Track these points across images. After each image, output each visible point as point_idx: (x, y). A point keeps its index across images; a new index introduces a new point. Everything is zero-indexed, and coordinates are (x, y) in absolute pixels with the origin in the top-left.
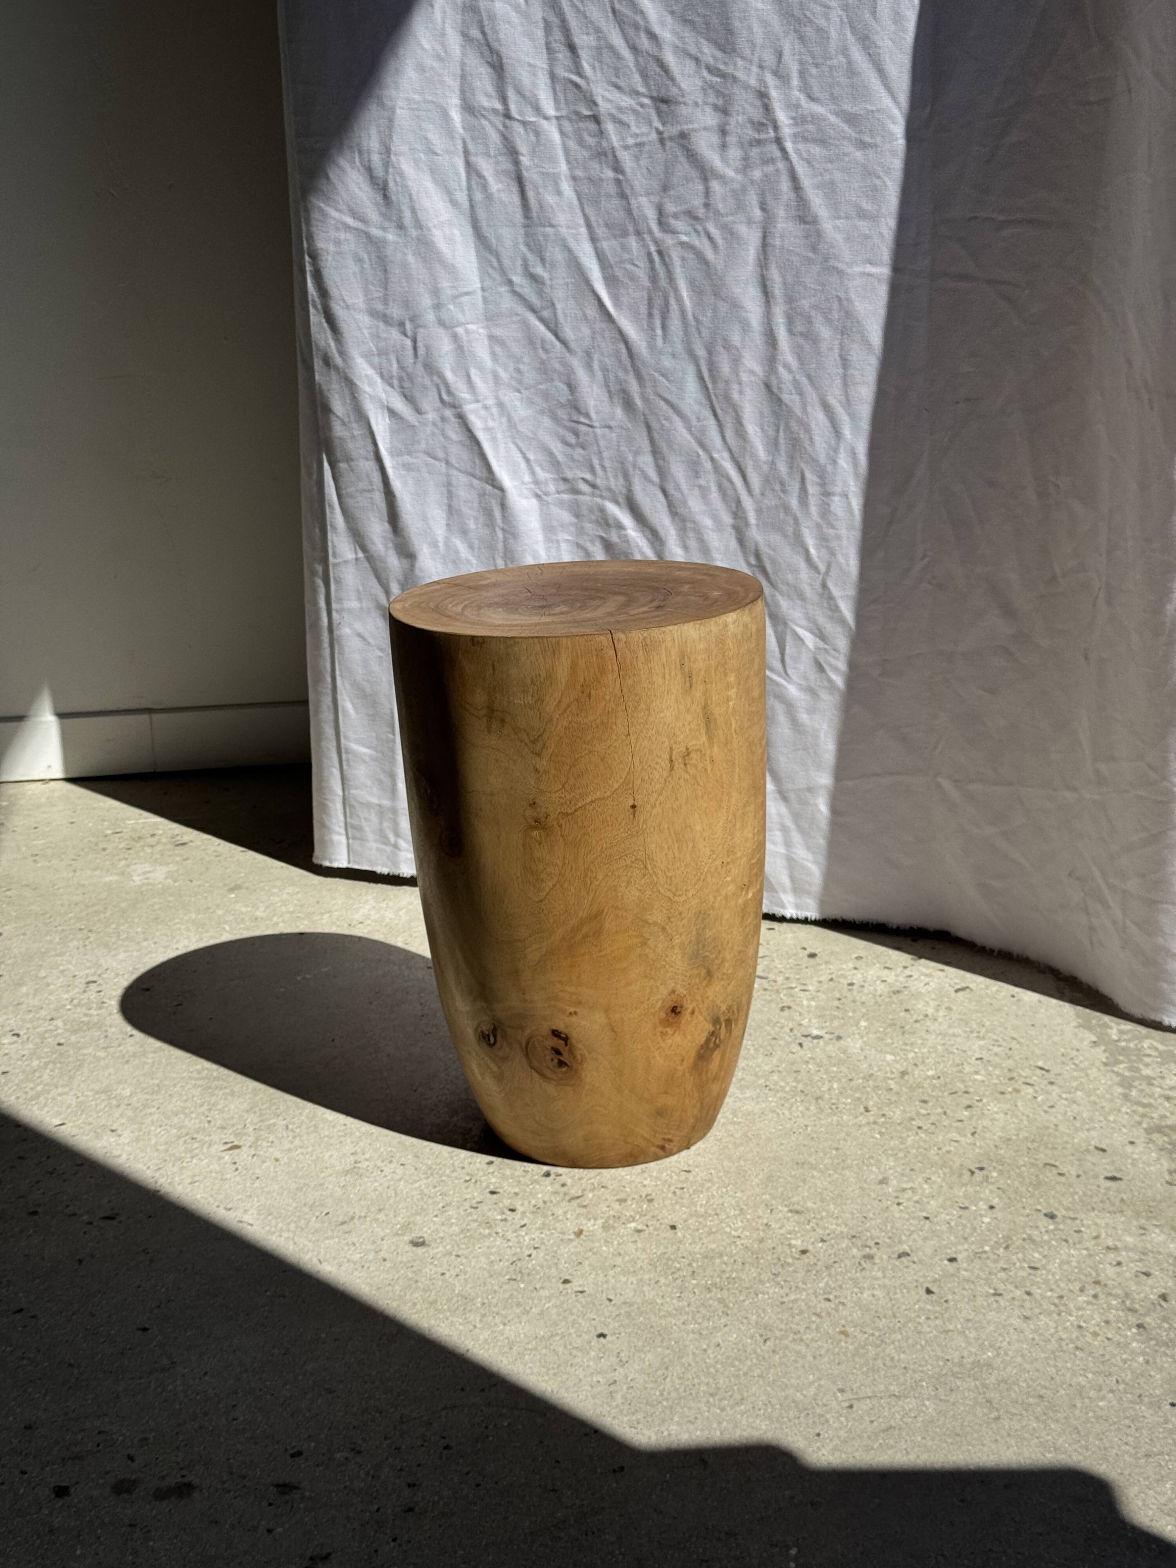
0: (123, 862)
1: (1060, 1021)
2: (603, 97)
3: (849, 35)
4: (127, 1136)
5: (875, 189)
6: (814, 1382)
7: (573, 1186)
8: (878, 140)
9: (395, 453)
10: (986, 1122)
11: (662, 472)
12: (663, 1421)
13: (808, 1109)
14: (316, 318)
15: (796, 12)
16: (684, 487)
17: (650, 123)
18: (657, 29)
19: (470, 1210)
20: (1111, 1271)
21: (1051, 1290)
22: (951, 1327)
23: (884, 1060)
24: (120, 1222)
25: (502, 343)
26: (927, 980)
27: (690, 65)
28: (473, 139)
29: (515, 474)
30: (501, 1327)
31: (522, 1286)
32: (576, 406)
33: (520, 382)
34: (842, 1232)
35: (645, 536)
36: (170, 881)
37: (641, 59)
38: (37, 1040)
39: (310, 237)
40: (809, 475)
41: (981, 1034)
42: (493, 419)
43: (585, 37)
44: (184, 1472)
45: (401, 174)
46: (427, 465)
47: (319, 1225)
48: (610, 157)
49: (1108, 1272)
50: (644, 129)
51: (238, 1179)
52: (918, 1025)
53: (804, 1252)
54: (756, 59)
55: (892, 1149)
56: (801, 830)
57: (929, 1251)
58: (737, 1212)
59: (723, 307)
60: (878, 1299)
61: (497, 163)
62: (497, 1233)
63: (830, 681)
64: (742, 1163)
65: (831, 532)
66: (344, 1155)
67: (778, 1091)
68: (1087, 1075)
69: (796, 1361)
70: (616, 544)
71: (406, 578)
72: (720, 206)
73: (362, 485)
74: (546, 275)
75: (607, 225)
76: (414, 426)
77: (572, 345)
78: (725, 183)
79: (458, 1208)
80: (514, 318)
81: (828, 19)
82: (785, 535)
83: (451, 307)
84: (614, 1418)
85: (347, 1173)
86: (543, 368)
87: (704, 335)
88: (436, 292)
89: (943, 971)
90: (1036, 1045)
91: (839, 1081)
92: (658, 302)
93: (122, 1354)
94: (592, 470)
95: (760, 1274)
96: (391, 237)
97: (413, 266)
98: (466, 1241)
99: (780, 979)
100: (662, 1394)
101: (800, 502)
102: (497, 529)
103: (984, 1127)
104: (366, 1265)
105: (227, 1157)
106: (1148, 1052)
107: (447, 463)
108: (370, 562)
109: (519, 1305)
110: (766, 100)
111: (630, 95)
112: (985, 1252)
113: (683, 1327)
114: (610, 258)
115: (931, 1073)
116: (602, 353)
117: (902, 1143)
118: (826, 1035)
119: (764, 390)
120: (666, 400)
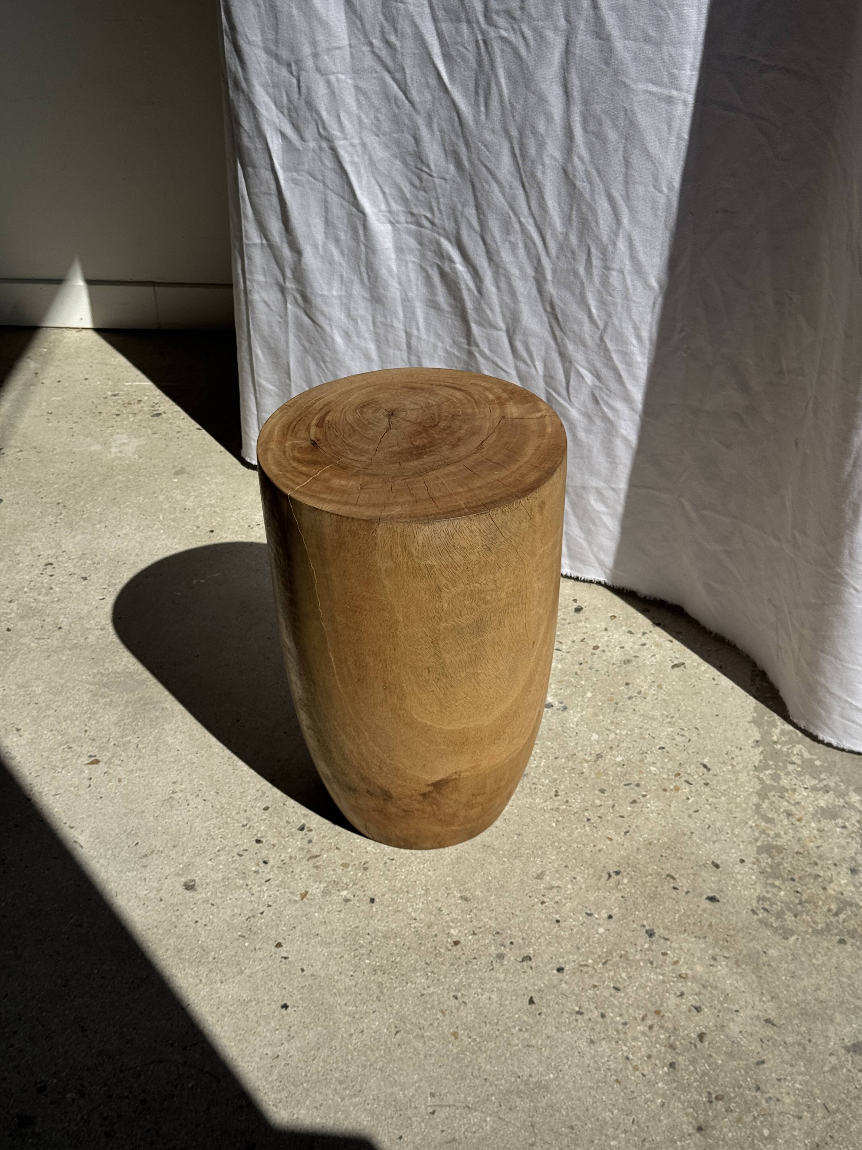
0: (109, 431)
1: (740, 713)
4: (26, 737)
6: (416, 1082)
7: (316, 843)
9: (286, 169)
10: (640, 821)
11: (482, 224)
12: (298, 1103)
16: (499, 241)
19: (236, 857)
20: (673, 1000)
21: (621, 1015)
22: (534, 1042)
23: (589, 740)
25: (365, 94)
26: (655, 650)
29: (374, 203)
30: (219, 985)
31: (247, 944)
32: (419, 157)
33: (379, 129)
34: (490, 927)
35: (469, 272)
36: (136, 456)
40: (593, 250)
41: (673, 720)
42: (358, 156)
46: (310, 183)
47: (127, 856)
49: (670, 1002)
51: (87, 796)
52: (629, 702)
53: (456, 943)
55: (559, 841)
57: (546, 957)
58: (423, 892)
59: (533, 99)
60: (492, 1004)
62: (247, 885)
63: (603, 412)
65: (609, 298)
68: (737, 779)
69: (411, 1058)
70: (448, 273)
71: (296, 268)
72: (533, 11)
73: (263, 188)
74: (398, 44)
75: (445, 9)
76: (299, 150)
77: (418, 106)
79: (229, 854)
80: (374, 75)
82: (573, 294)
83: (326, 57)
85: (164, 802)
86: (396, 120)
87: (517, 118)
88: (314, 43)
89: (671, 641)
90: (711, 738)
91: (547, 758)
92: (482, 83)
94: (432, 211)
95: (416, 962)
97: (297, 18)
98: (223, 889)
100: (306, 1075)
101: (585, 270)
102: (361, 244)
103: (637, 827)
104: (147, 903)
105: (87, 771)
106: (794, 759)
107: (324, 184)
108: (271, 249)
109: (238, 964)
112: (587, 966)
113: (344, 1008)
114: (447, 38)
115: (619, 759)
116: (440, 118)
117: (569, 835)
118: (556, 704)
119: (562, 174)
120: (486, 167)
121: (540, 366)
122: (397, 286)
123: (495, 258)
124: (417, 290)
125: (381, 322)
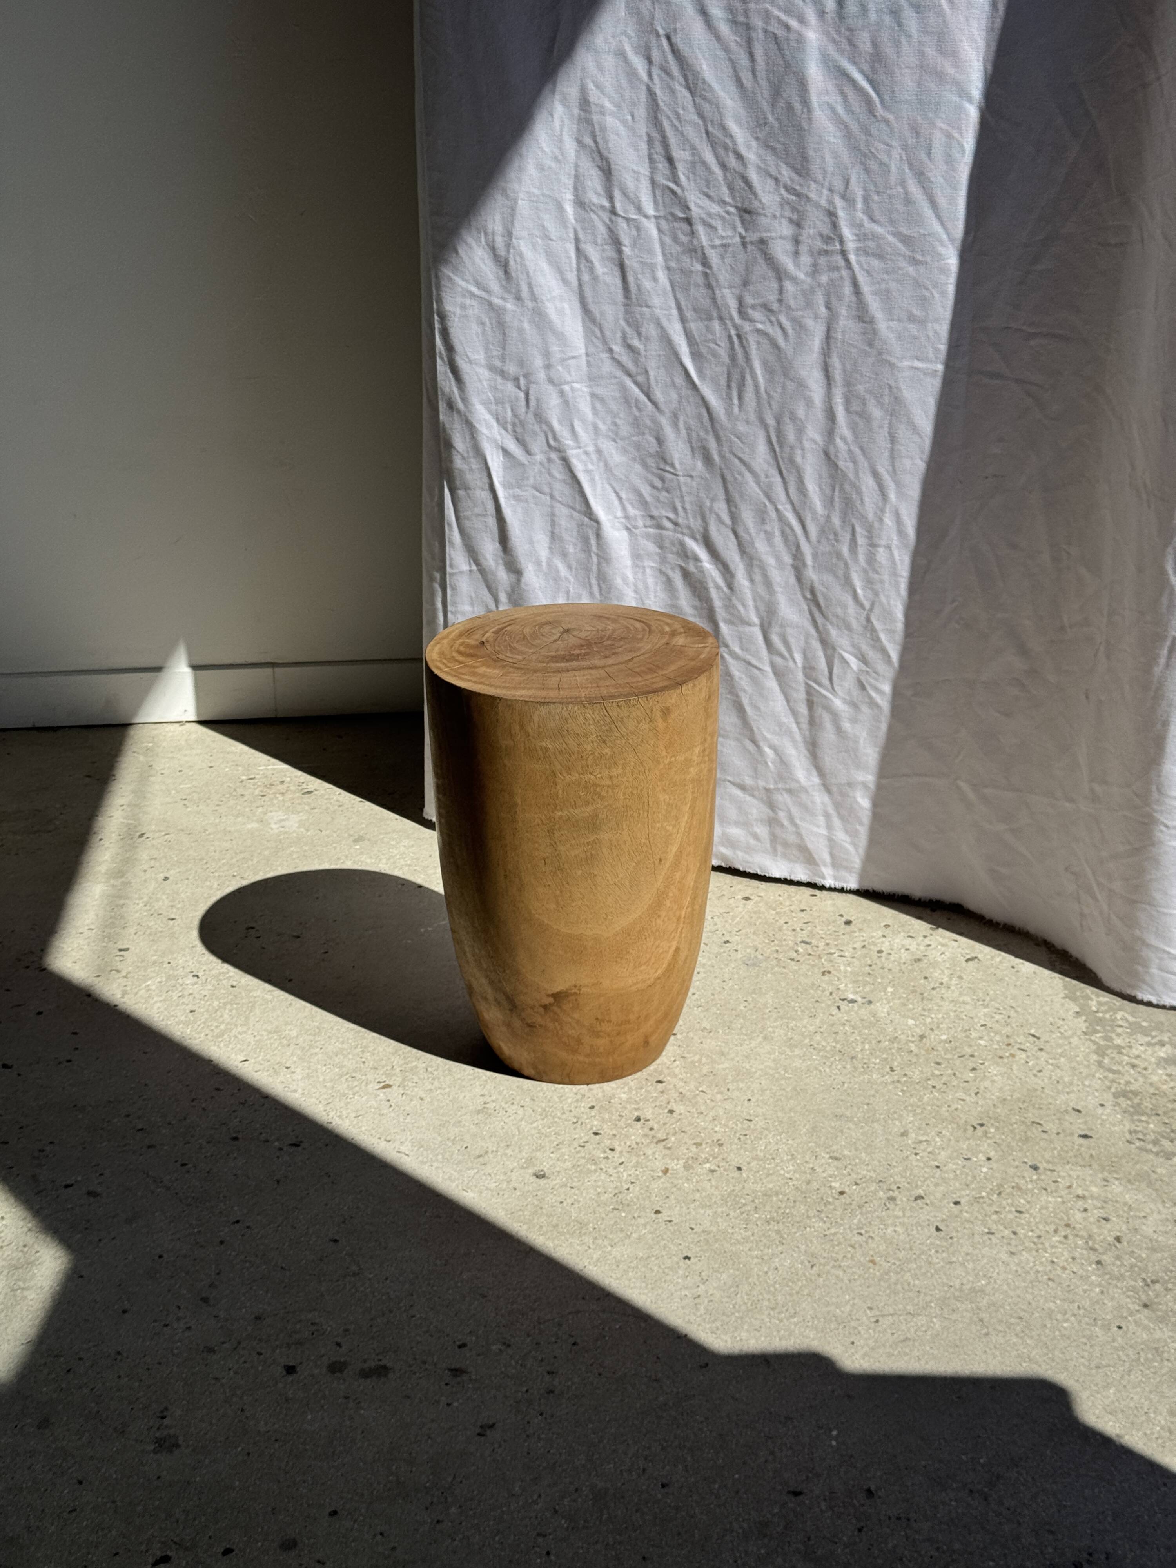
0: (260, 810)
1: (1050, 991)
2: (695, 203)
3: (907, 170)
4: (299, 1074)
5: (924, 299)
6: (849, 1301)
7: (659, 1130)
8: (929, 259)
9: (506, 486)
10: (987, 1083)
11: (734, 517)
12: (736, 1328)
13: (845, 1068)
14: (442, 368)
15: (863, 147)
16: (753, 531)
17: (734, 228)
18: (743, 151)
19: (579, 1149)
20: (1079, 1216)
21: (1032, 1231)
22: (954, 1259)
23: (907, 1025)
24: (304, 1149)
25: (602, 400)
26: (943, 949)
27: (770, 183)
28: (583, 229)
29: (609, 509)
30: (610, 1248)
31: (623, 1214)
32: (663, 457)
33: (617, 434)
34: (871, 1177)
35: (718, 569)
36: (302, 830)
37: (728, 175)
38: (214, 982)
39: (440, 301)
40: (858, 529)
41: (986, 1003)
42: (592, 463)
43: (682, 152)
44: (380, 1357)
45: (521, 254)
46: (534, 497)
47: (460, 1157)
48: (700, 253)
49: (1076, 1217)
50: (730, 233)
51: (393, 1115)
52: (934, 992)
53: (842, 1193)
54: (827, 184)
55: (912, 1106)
56: (841, 817)
57: (939, 1195)
58: (789, 1157)
59: (791, 386)
60: (899, 1235)
61: (603, 250)
62: (601, 1169)
63: (870, 697)
64: (792, 1114)
65: (876, 576)
66: (475, 1096)
67: (820, 1050)
68: (1070, 1043)
69: (835, 1283)
70: (693, 573)
71: (513, 591)
72: (792, 303)
73: (477, 510)
74: (641, 347)
75: (695, 310)
76: (523, 465)
77: (662, 406)
78: (797, 284)
79: (569, 1146)
80: (613, 381)
81: (889, 155)
82: (837, 577)
83: (560, 368)
84: (699, 1325)
85: (479, 1112)
86: (636, 423)
87: (774, 407)
88: (547, 355)
89: (956, 941)
90: (1030, 1014)
91: (870, 1042)
92: (736, 376)
93: (321, 1260)
94: (675, 510)
95: (807, 1211)
96: (510, 306)
97: (528, 332)
98: (577, 1175)
99: (821, 944)
100: (734, 1307)
101: (850, 550)
102: (593, 555)
103: (986, 1088)
104: (501, 1193)
105: (382, 1095)
106: (1120, 1023)
107: (552, 497)
108: (481, 574)
109: (622, 1230)
110: (834, 218)
111: (719, 204)
112: (982, 1197)
113: (749, 1253)
114: (696, 337)
115: (944, 1037)
116: (687, 416)
117: (919, 1100)
118: (859, 999)
119: (822, 456)
120: (740, 459)
121: (798, 657)
123: (748, 549)
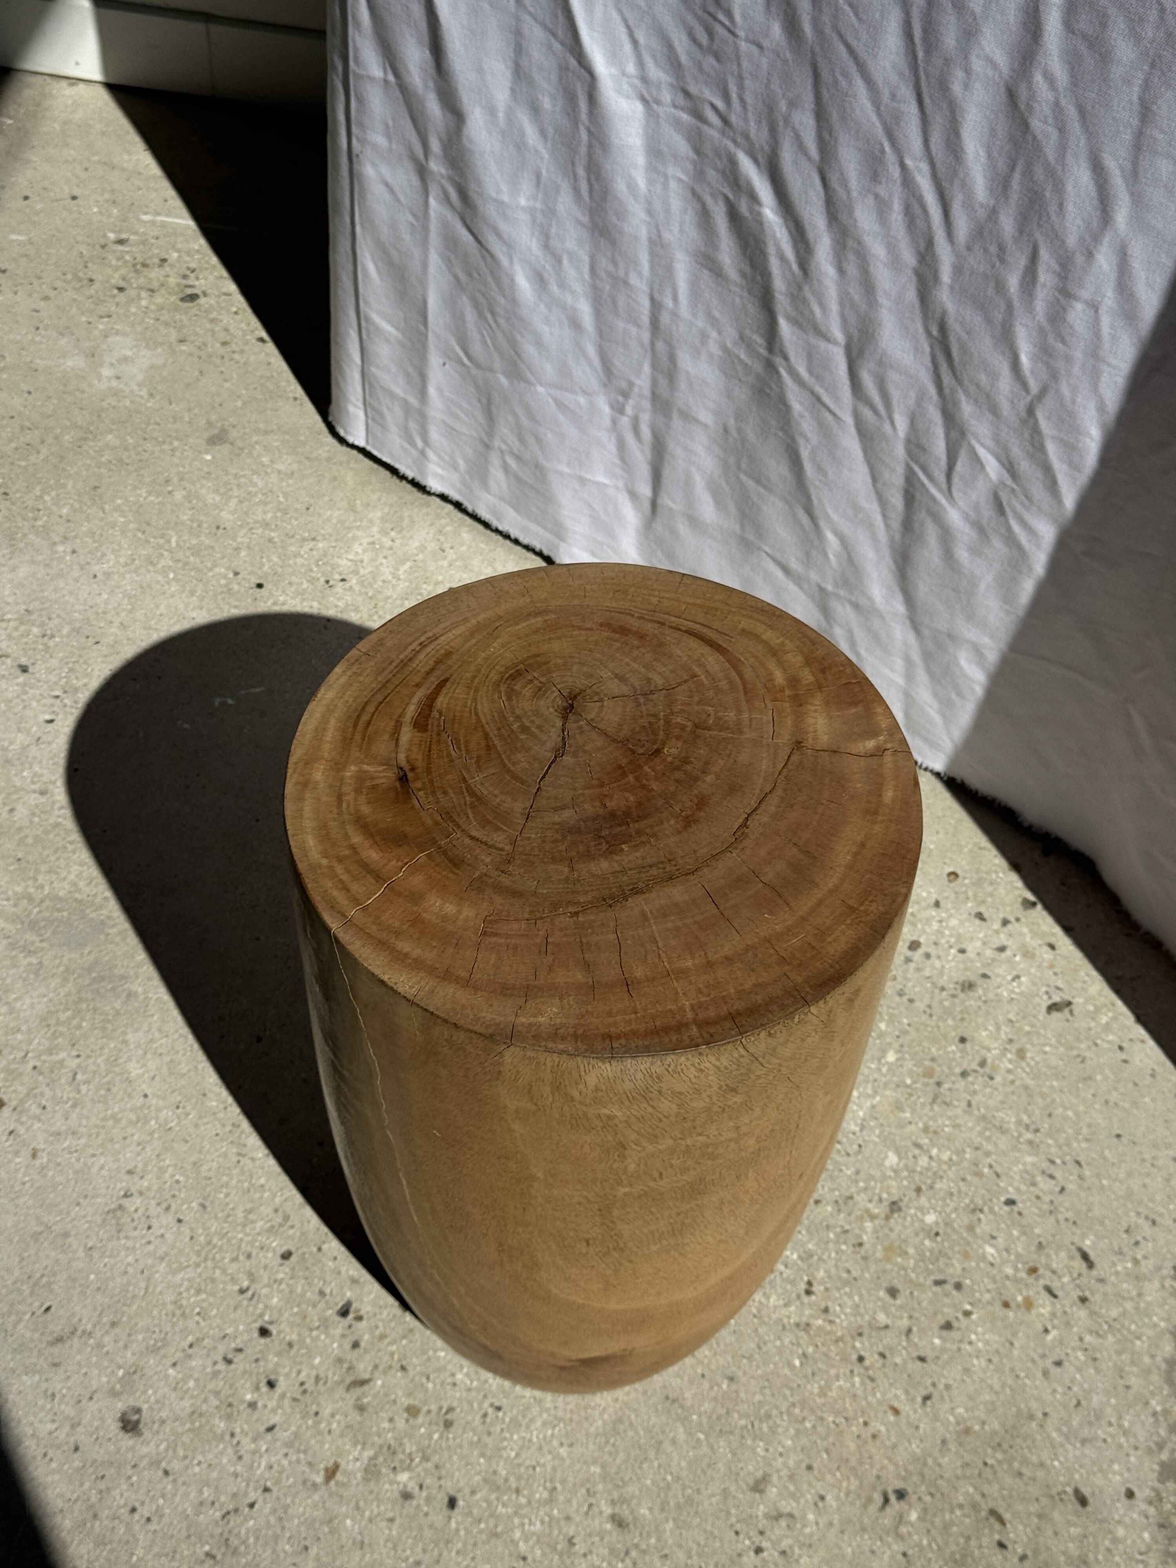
11: (825, 148)
16: (854, 187)
19: (220, 1365)
29: (613, 56)
35: (787, 227)
40: (1044, 254)
63: (1011, 530)
65: (1059, 346)
70: (746, 218)
71: (450, 140)
94: (727, 97)
101: (1021, 285)
102: (581, 126)
108: (403, 94)
119: (1003, 97)
120: (848, 47)
121: (901, 421)
122: (643, 215)
123: (843, 217)
124: (681, 231)
125: (606, 271)
